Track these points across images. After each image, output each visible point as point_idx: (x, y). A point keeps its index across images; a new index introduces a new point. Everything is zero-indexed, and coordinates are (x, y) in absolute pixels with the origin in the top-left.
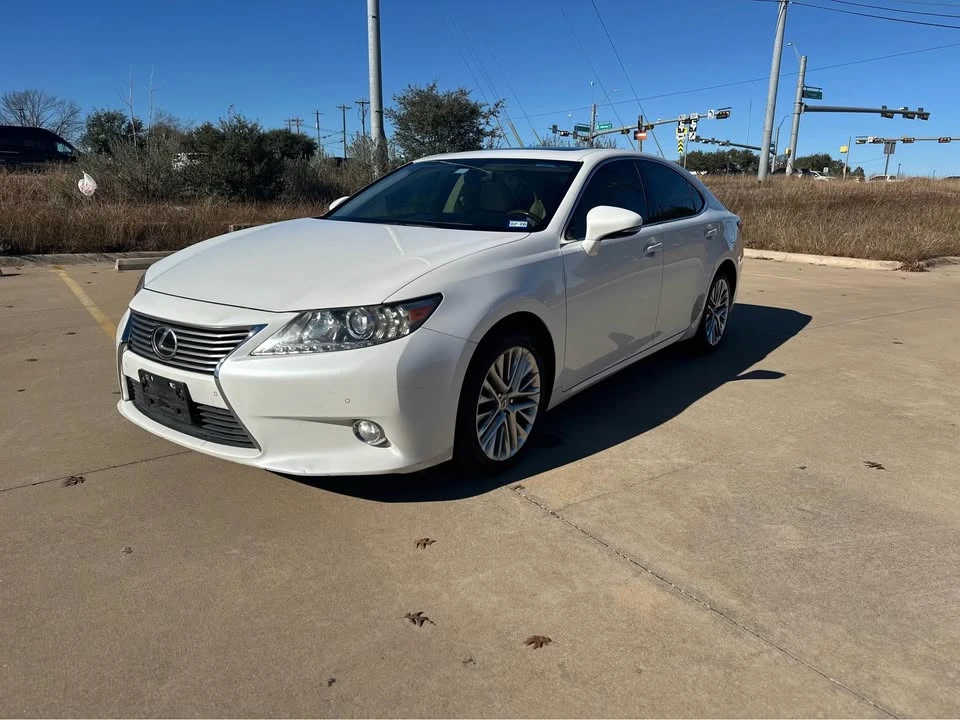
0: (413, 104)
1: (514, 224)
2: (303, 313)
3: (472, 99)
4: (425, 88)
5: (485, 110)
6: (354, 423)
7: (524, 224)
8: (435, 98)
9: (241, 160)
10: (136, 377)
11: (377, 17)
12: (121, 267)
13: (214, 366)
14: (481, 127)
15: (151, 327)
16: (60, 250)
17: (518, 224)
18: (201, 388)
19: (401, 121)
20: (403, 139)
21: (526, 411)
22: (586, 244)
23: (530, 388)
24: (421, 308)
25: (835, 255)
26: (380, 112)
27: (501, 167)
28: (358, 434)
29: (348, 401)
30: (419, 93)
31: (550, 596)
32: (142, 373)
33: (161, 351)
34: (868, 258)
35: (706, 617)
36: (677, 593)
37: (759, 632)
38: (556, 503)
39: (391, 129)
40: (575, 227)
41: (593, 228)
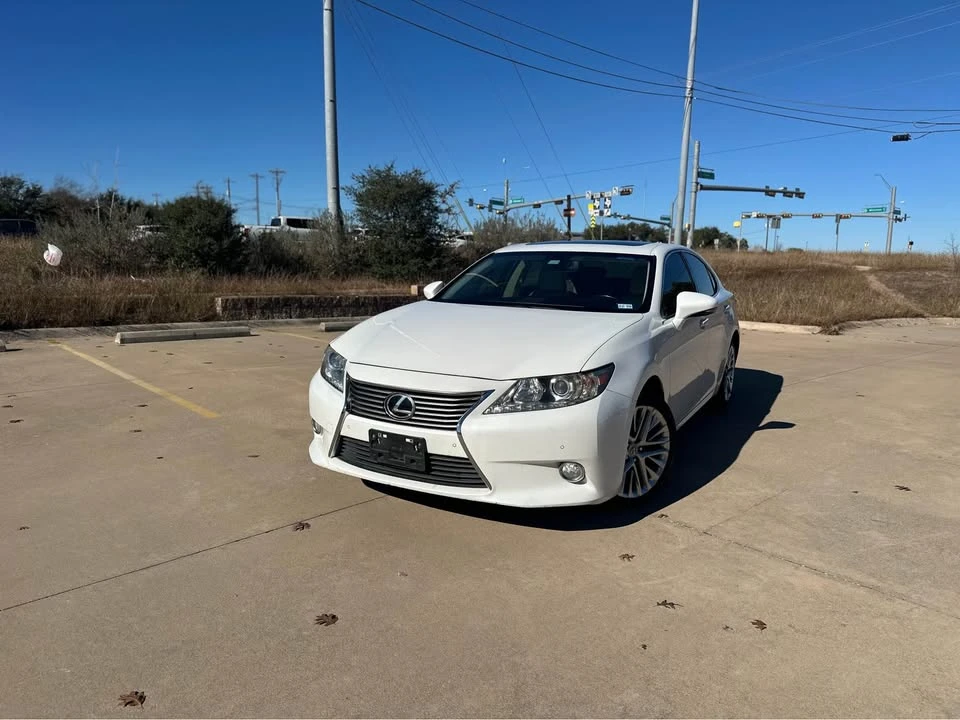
0: (372, 183)
1: (621, 306)
2: (518, 380)
3: (427, 179)
4: (382, 168)
5: (441, 190)
6: (560, 464)
7: (630, 306)
8: (395, 178)
10: (366, 438)
11: (334, 101)
13: (456, 424)
14: (437, 205)
15: (383, 394)
17: (625, 306)
18: (440, 442)
19: (360, 198)
20: (365, 215)
21: (658, 457)
22: (676, 321)
23: (661, 437)
26: (337, 189)
28: (564, 477)
29: (562, 447)
30: (378, 173)
31: (747, 585)
32: (372, 432)
33: (396, 413)
34: (792, 323)
35: (862, 591)
36: (830, 576)
37: (902, 597)
38: (703, 527)
39: (349, 206)
41: (683, 309)
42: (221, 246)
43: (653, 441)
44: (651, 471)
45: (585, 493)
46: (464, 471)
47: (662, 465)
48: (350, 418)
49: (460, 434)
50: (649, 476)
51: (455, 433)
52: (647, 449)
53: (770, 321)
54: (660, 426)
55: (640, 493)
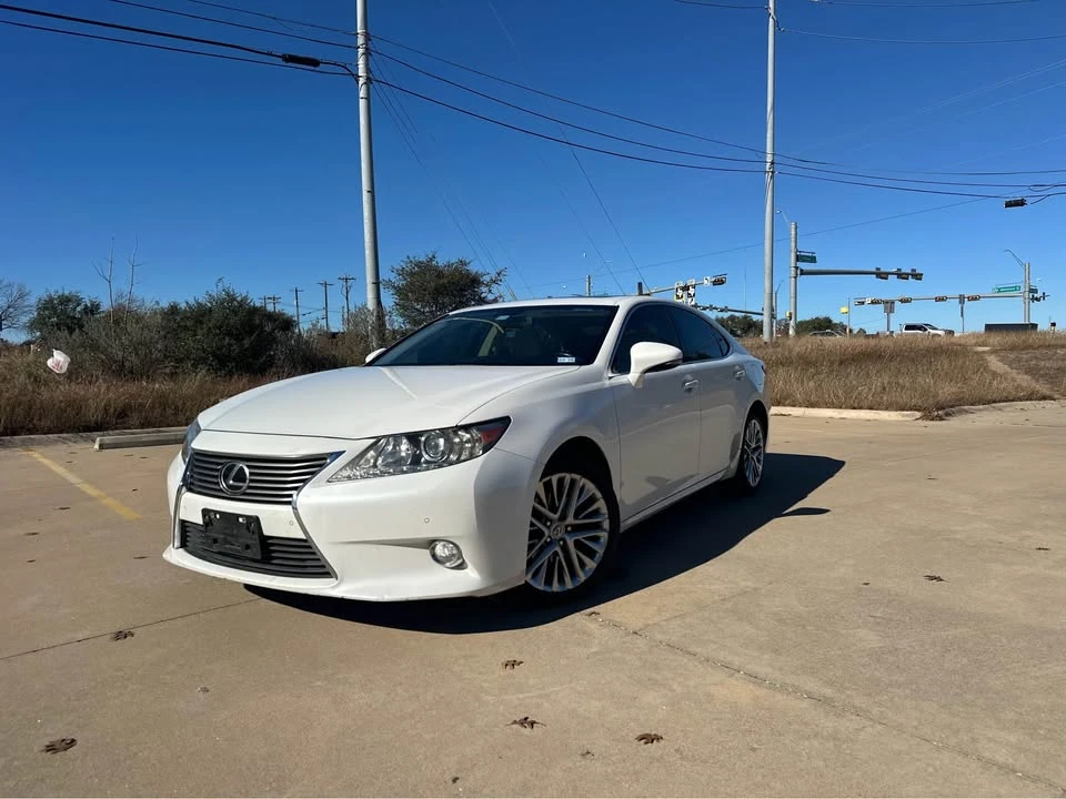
0: (412, 274)
1: (560, 360)
2: (378, 439)
3: (474, 268)
4: (423, 259)
5: (486, 279)
6: (430, 544)
7: (573, 360)
8: (436, 269)
9: (229, 334)
10: (199, 520)
11: (372, 192)
12: (102, 447)
13: (291, 496)
14: (483, 295)
15: (218, 464)
16: (31, 432)
17: (567, 360)
18: (276, 520)
19: (399, 291)
20: (403, 307)
21: (596, 539)
22: (632, 377)
23: (596, 513)
24: (492, 430)
25: (854, 408)
26: (377, 284)
27: (539, 314)
28: (434, 557)
29: (427, 521)
30: (419, 264)
31: (650, 697)
32: (205, 512)
33: (230, 487)
34: (887, 409)
35: (805, 704)
36: (772, 687)
37: (858, 712)
38: (636, 624)
39: (389, 300)
40: (620, 362)
41: (637, 361)
42: (242, 345)
43: (584, 518)
44: (583, 557)
45: (466, 581)
46: (301, 556)
47: (600, 550)
48: (188, 496)
49: (295, 509)
50: (583, 565)
51: (290, 507)
52: (577, 529)
53: (861, 408)
54: (592, 500)
55: (569, 585)
